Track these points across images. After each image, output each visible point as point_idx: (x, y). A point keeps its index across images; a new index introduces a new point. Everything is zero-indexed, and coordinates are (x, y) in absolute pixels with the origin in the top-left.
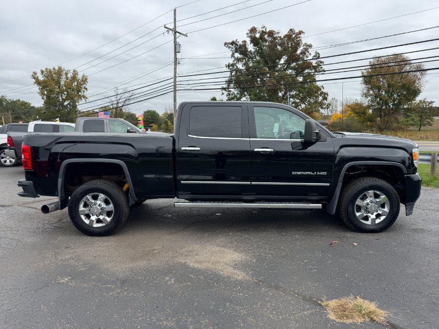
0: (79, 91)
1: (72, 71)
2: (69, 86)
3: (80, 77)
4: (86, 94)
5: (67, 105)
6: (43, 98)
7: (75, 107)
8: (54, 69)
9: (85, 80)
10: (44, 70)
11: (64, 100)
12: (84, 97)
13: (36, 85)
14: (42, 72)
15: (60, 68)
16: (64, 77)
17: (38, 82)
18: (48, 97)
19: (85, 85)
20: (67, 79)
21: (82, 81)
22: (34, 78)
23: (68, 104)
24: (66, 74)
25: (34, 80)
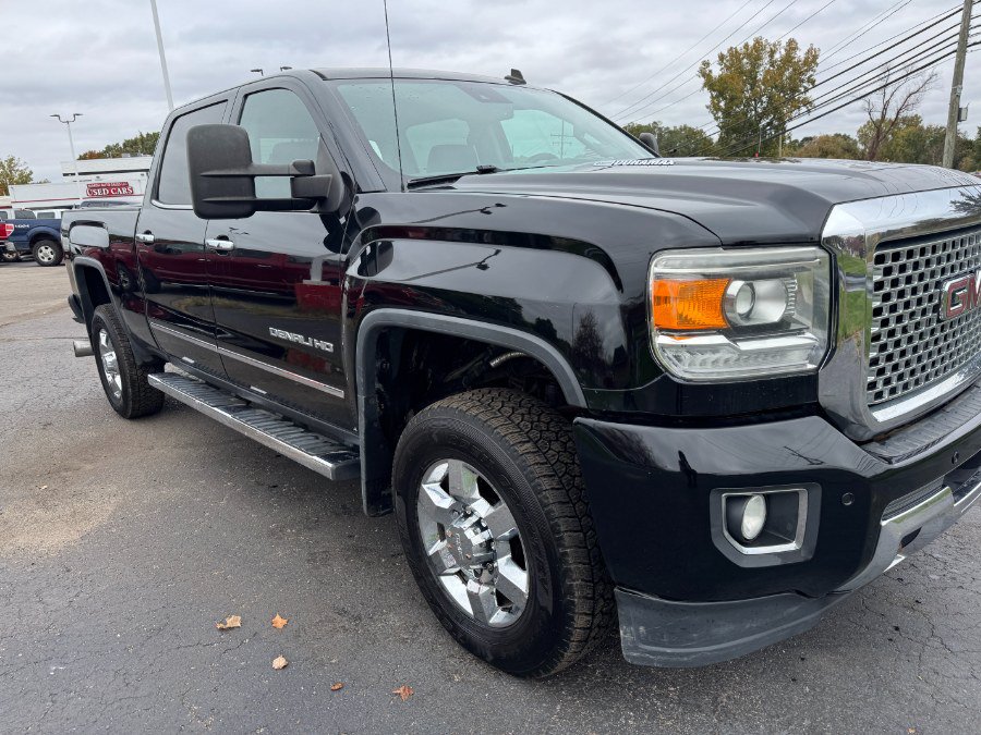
0: (794, 90)
1: (784, 44)
2: (773, 80)
3: (800, 55)
4: (812, 94)
5: (764, 127)
6: (716, 119)
7: (781, 129)
8: (746, 46)
9: (812, 59)
10: (725, 53)
11: (761, 116)
12: (807, 103)
13: (706, 89)
14: (722, 57)
15: (758, 41)
16: (766, 60)
17: (710, 84)
18: (727, 113)
19: (811, 73)
20: (772, 65)
21: (806, 62)
22: (704, 75)
23: (768, 124)
24: (772, 53)
25: (702, 80)
